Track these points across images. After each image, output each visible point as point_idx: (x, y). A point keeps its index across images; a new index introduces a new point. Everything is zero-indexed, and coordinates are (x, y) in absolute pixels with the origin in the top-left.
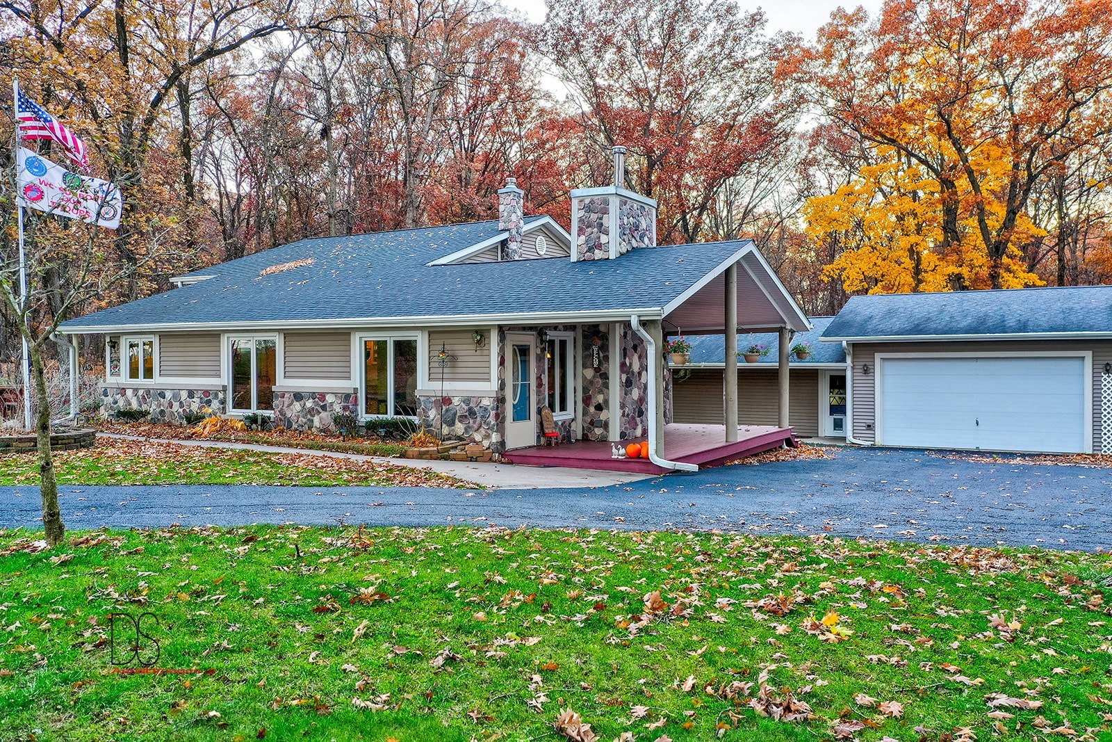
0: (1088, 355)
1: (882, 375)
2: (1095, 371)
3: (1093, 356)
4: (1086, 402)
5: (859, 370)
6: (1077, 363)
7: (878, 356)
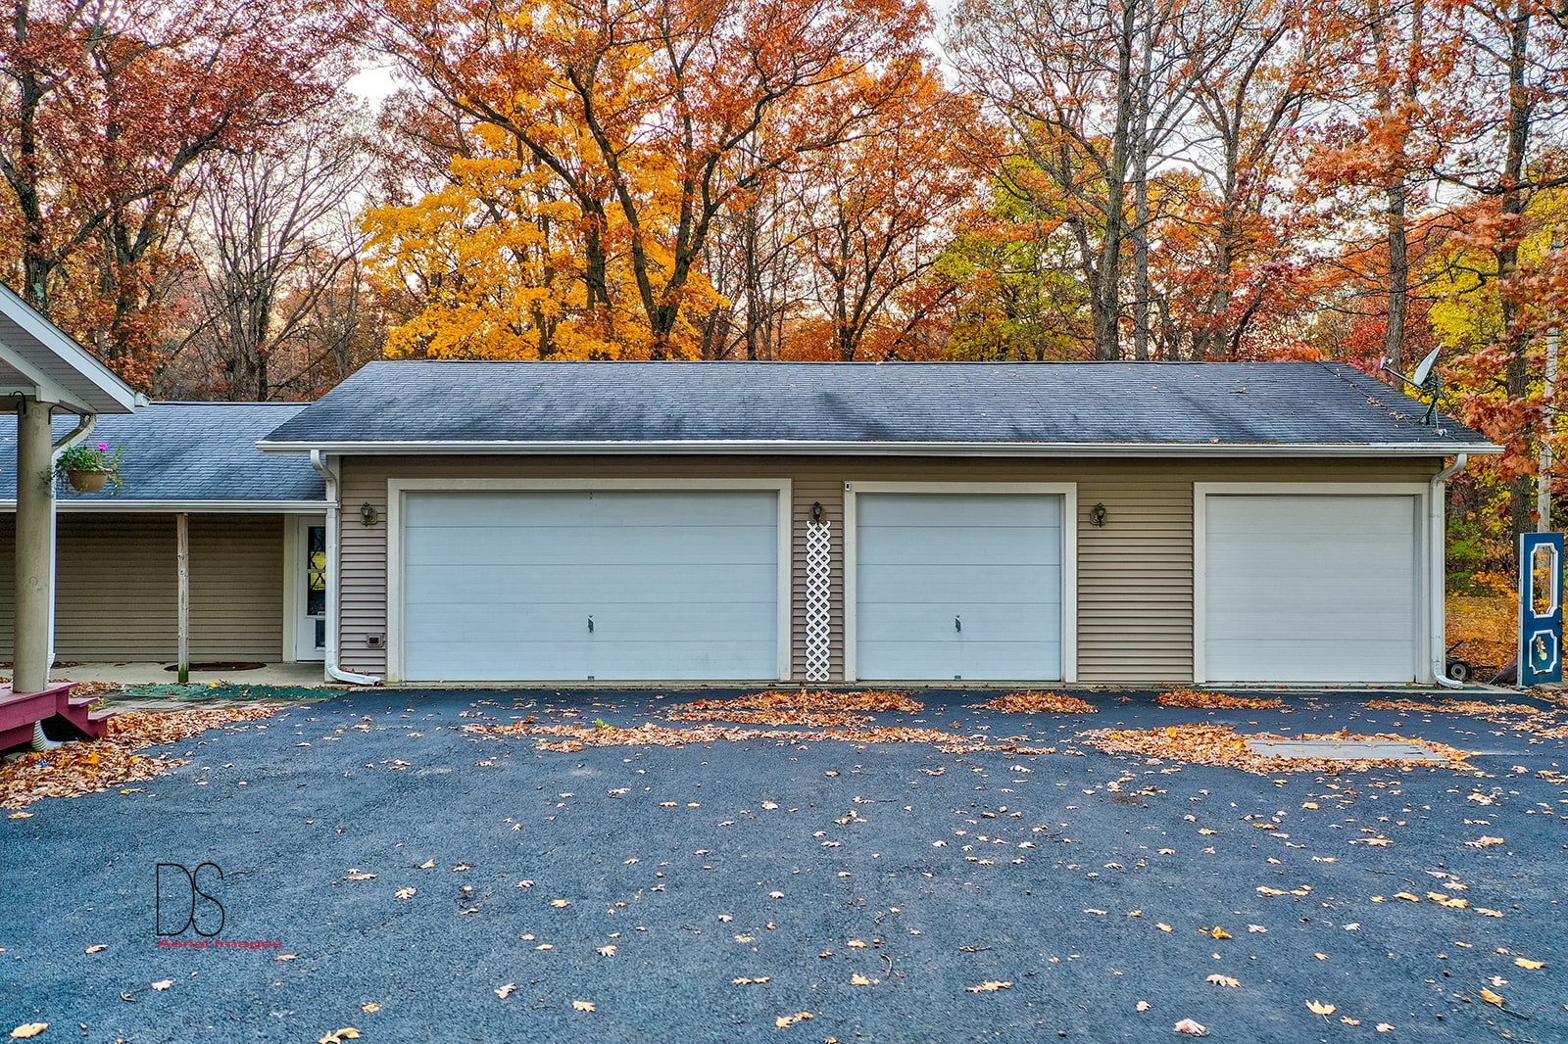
0: (784, 485)
1: (405, 527)
2: (797, 517)
3: (793, 489)
4: (780, 580)
5: (354, 515)
6: (765, 503)
7: (395, 486)
